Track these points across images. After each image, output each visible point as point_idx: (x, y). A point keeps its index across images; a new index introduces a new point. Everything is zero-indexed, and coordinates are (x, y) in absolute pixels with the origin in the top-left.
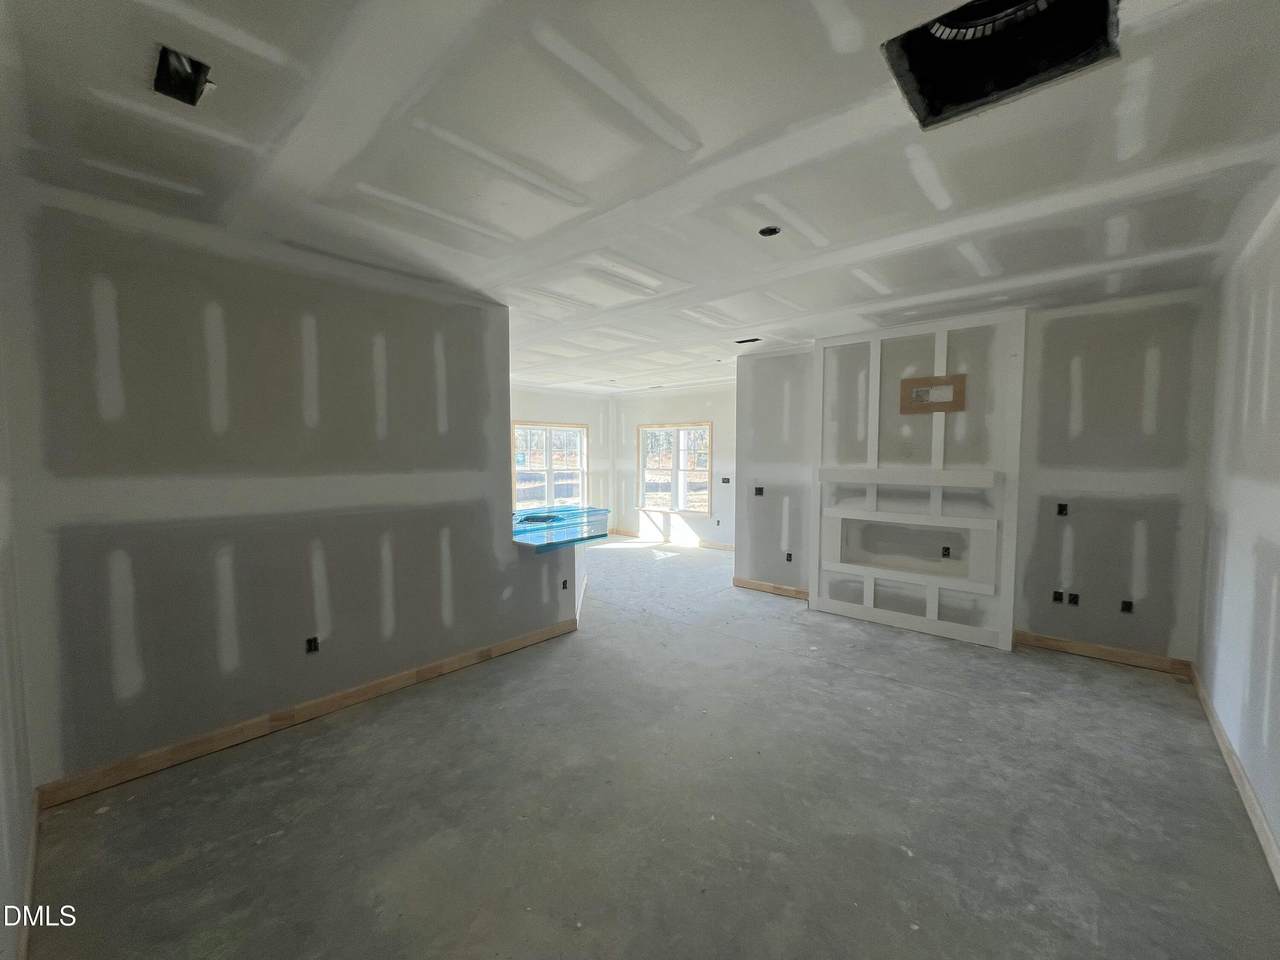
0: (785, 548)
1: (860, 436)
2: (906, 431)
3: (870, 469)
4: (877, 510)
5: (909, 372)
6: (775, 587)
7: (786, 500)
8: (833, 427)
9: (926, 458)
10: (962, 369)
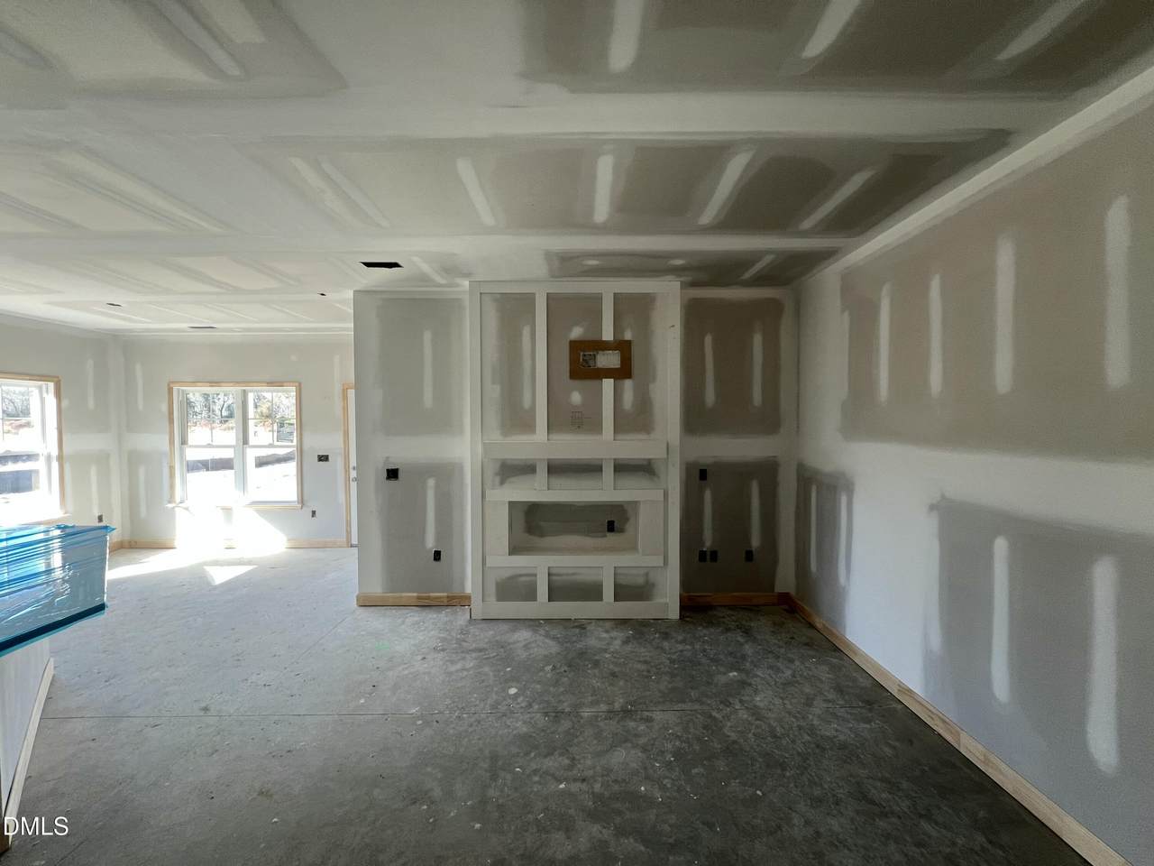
0: (431, 544)
1: (527, 404)
2: (576, 398)
3: (539, 443)
4: (549, 489)
5: (577, 333)
6: (419, 598)
7: (431, 482)
8: (494, 391)
9: (597, 427)
10: (628, 336)
